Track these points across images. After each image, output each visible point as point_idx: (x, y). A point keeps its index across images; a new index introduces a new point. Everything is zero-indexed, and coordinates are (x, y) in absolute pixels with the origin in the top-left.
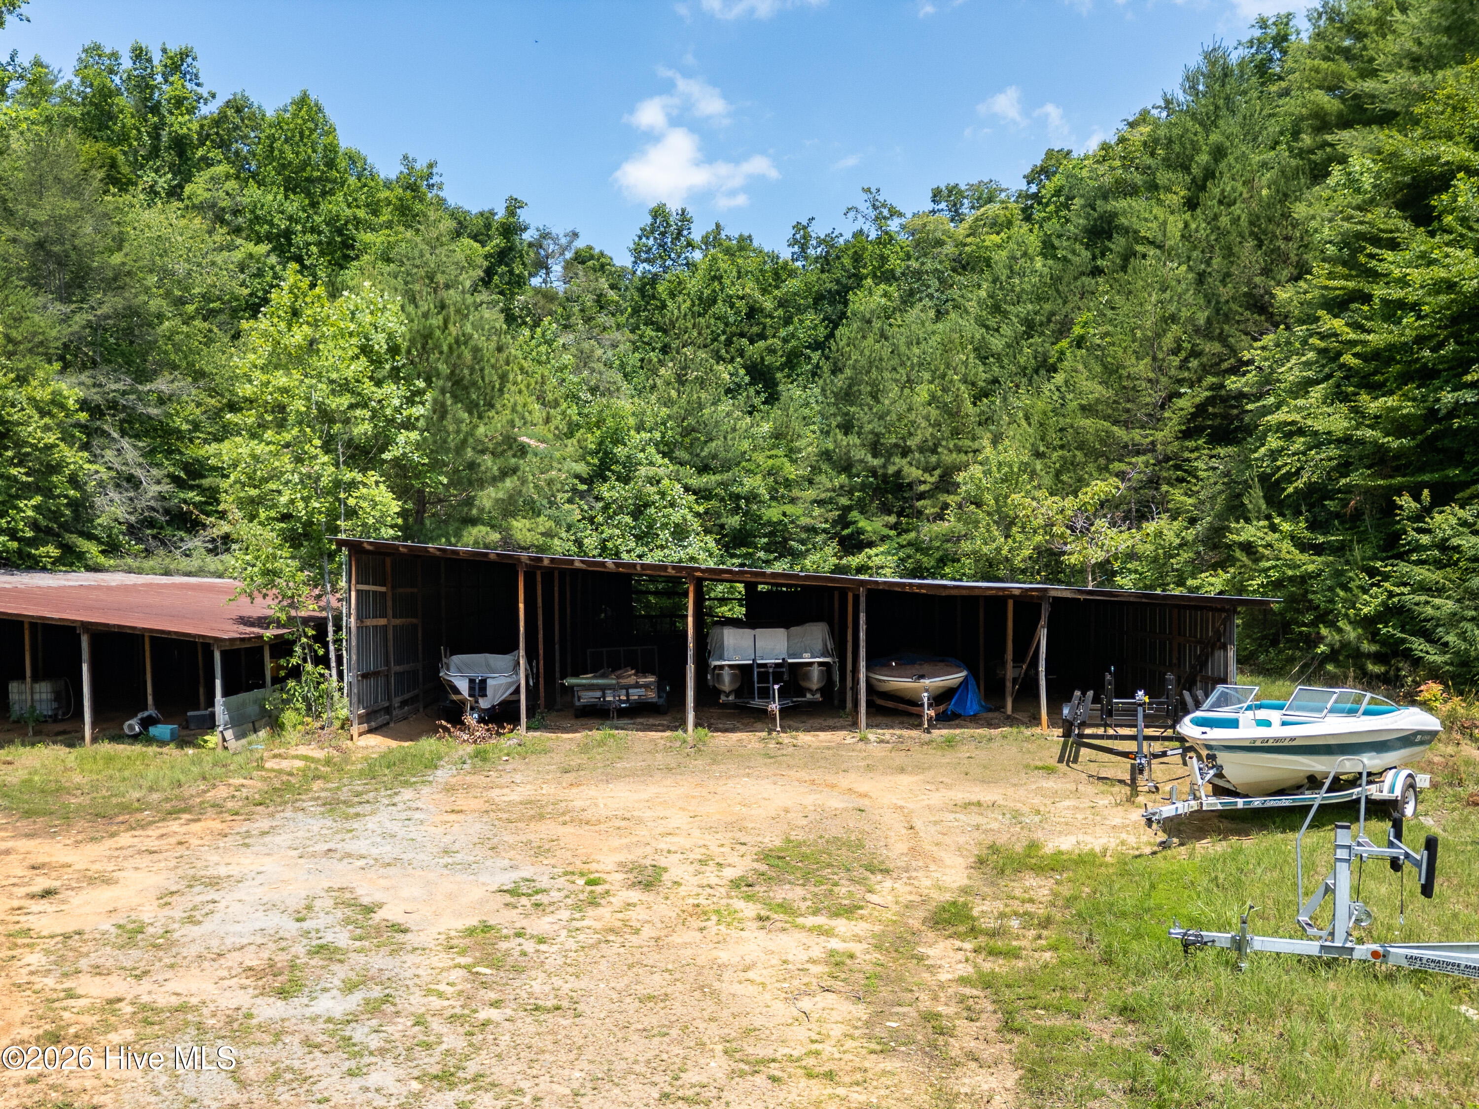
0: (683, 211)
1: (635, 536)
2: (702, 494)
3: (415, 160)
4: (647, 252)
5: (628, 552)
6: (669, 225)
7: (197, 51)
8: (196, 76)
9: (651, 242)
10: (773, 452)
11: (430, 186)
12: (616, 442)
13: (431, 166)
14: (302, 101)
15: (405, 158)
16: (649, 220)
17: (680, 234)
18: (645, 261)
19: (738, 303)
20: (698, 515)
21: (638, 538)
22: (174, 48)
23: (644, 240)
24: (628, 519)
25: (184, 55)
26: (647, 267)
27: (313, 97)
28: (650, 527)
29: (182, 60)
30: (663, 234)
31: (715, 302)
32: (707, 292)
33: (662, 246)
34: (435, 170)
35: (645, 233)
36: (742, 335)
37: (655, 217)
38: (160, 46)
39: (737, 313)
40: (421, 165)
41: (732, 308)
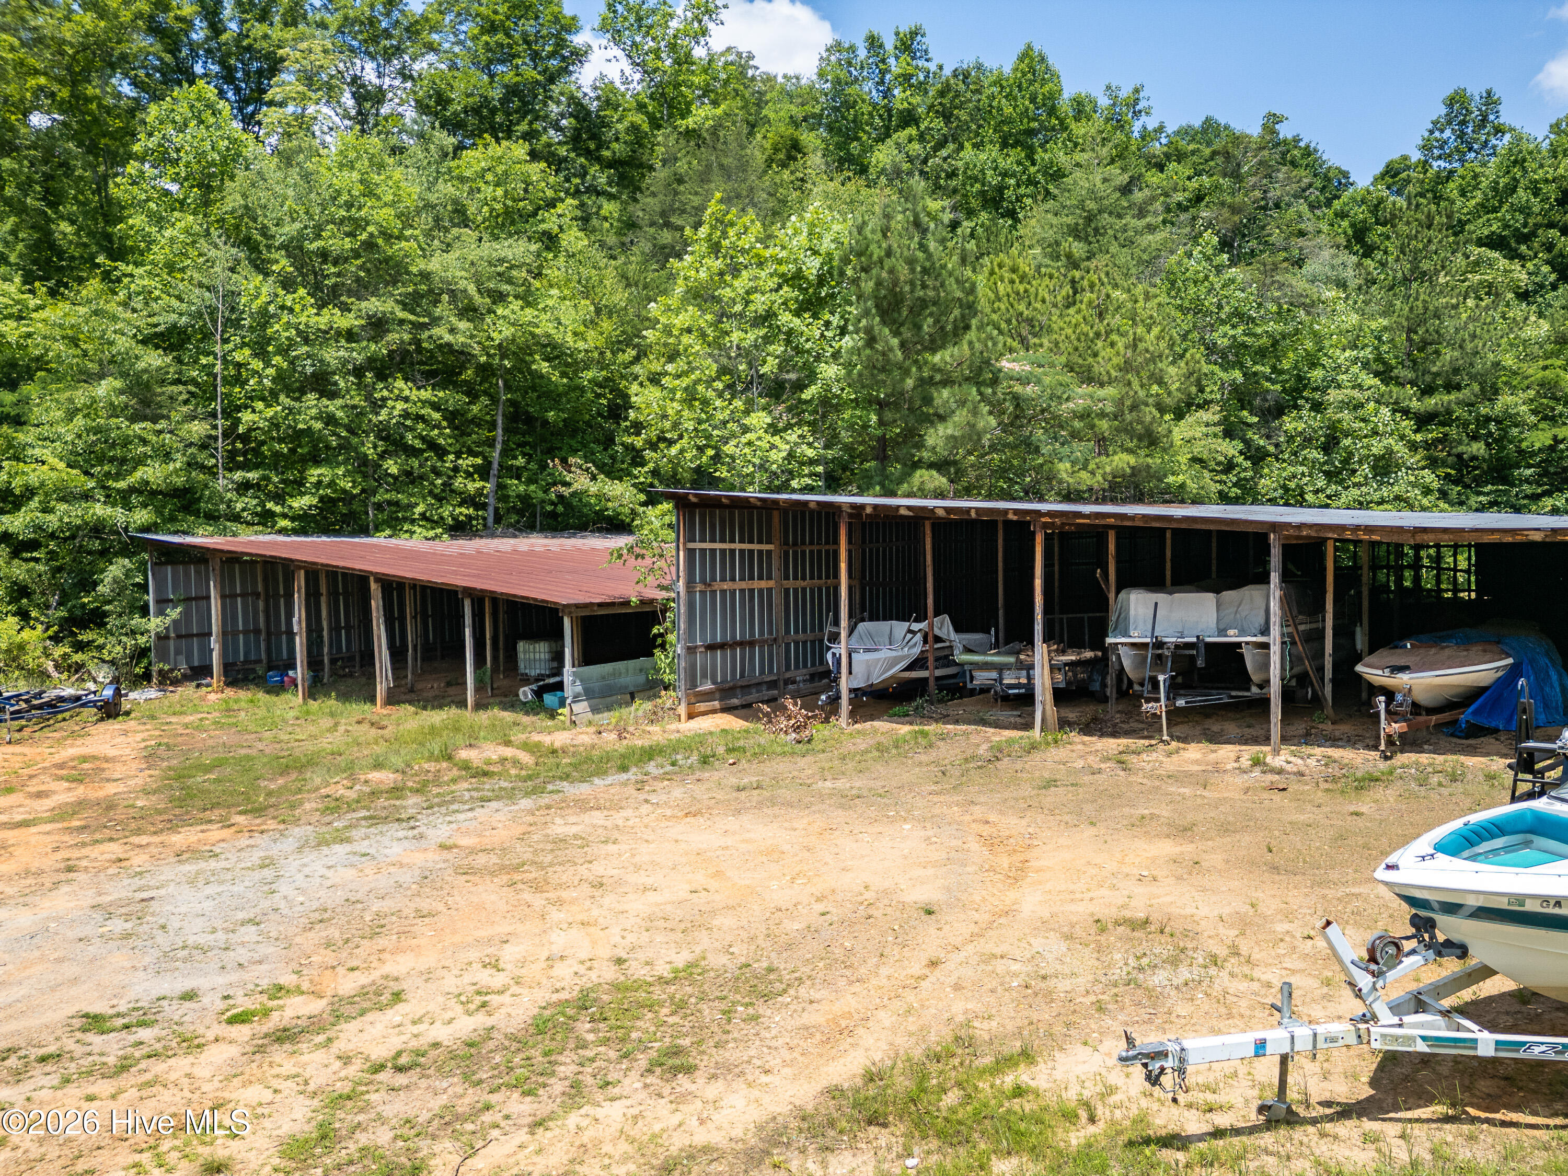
0: (1489, 93)
1: (1325, 472)
2: (1423, 421)
3: (1119, 88)
4: (1442, 148)
5: (1316, 492)
6: (1469, 112)
7: (926, 28)
8: (926, 51)
9: (1448, 133)
10: (1549, 362)
11: (1137, 114)
12: (1313, 365)
13: (1137, 91)
14: (1026, 54)
15: (1108, 88)
16: (1443, 110)
17: (1485, 119)
18: (1440, 157)
19: (1545, 188)
20: (1413, 447)
21: (1327, 474)
22: (904, 29)
23: (1437, 134)
24: (1316, 455)
25: (914, 33)
26: (1442, 163)
27: (1037, 48)
28: (1346, 461)
29: (912, 39)
30: (1463, 123)
31: (1514, 190)
32: (1503, 181)
33: (1461, 136)
34: (1142, 94)
35: (1437, 126)
36: (1551, 225)
37: (1451, 106)
38: (893, 30)
39: (1545, 200)
40: (1125, 92)
41: (1536, 195)
